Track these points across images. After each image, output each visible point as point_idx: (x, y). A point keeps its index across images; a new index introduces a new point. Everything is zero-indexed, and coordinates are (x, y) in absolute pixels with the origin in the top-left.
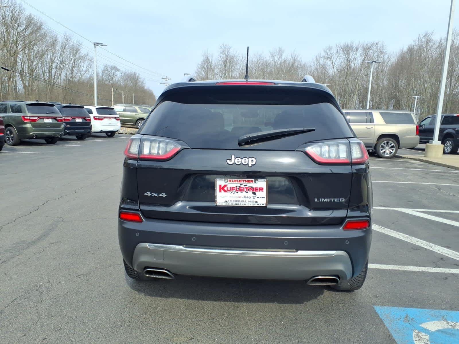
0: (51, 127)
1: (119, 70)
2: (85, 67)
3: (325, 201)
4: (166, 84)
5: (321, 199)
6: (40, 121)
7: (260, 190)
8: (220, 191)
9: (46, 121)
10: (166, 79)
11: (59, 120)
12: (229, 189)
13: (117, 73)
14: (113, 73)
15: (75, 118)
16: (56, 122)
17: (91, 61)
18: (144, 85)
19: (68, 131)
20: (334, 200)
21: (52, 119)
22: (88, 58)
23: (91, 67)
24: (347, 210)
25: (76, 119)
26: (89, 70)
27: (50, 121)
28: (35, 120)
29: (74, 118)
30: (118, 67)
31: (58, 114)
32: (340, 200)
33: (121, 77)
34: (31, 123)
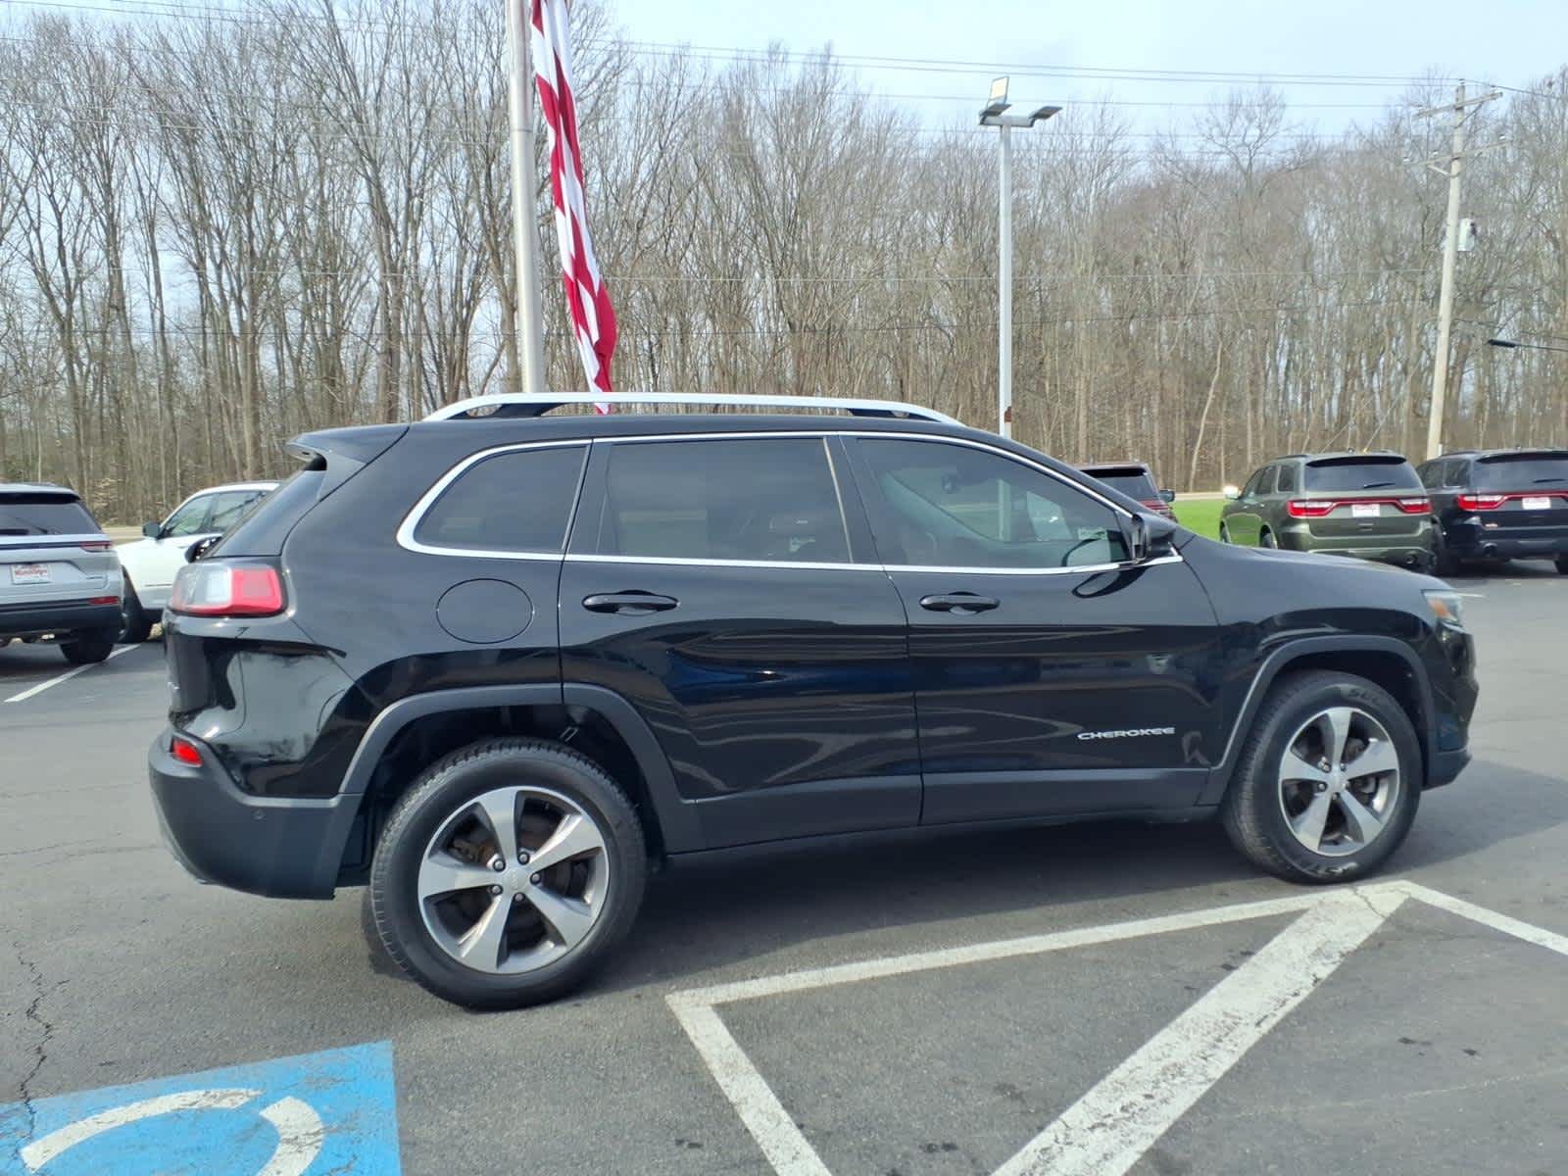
0: (1377, 531)
6: (1338, 514)
9: (1359, 512)
11: (1408, 507)
15: (1520, 499)
16: (1399, 514)
19: (1488, 545)
21: (1381, 504)
25: (1524, 500)
27: (1374, 511)
28: (1321, 511)
29: (1516, 497)
31: (1411, 485)
34: (1307, 521)
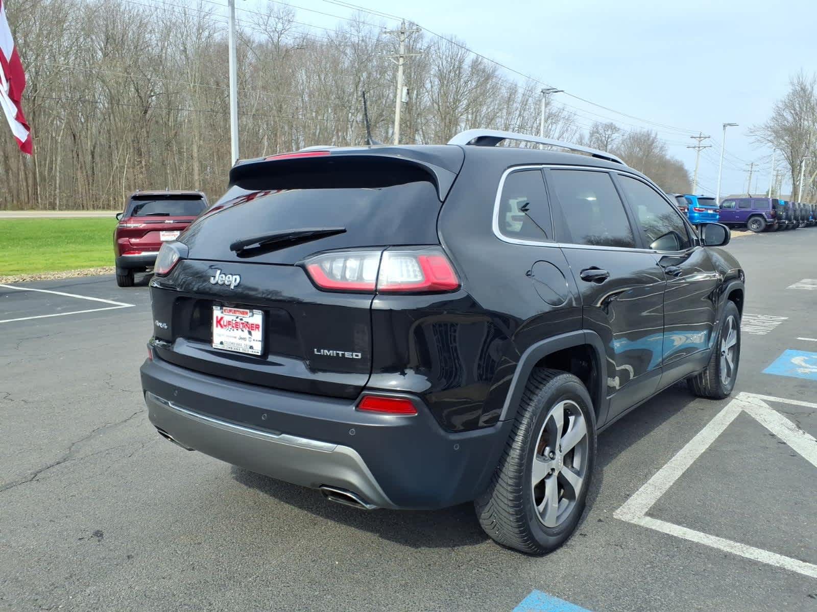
1: (619, 129)
2: (558, 131)
3: (329, 354)
4: (699, 147)
5: (322, 350)
7: (256, 328)
8: (217, 326)
10: (700, 138)
12: (225, 324)
13: (615, 136)
14: (607, 136)
17: (568, 119)
18: (664, 153)
20: (343, 355)
22: (565, 113)
23: (567, 130)
24: (368, 375)
26: (564, 135)
30: (618, 125)
32: (352, 355)
33: (623, 141)
